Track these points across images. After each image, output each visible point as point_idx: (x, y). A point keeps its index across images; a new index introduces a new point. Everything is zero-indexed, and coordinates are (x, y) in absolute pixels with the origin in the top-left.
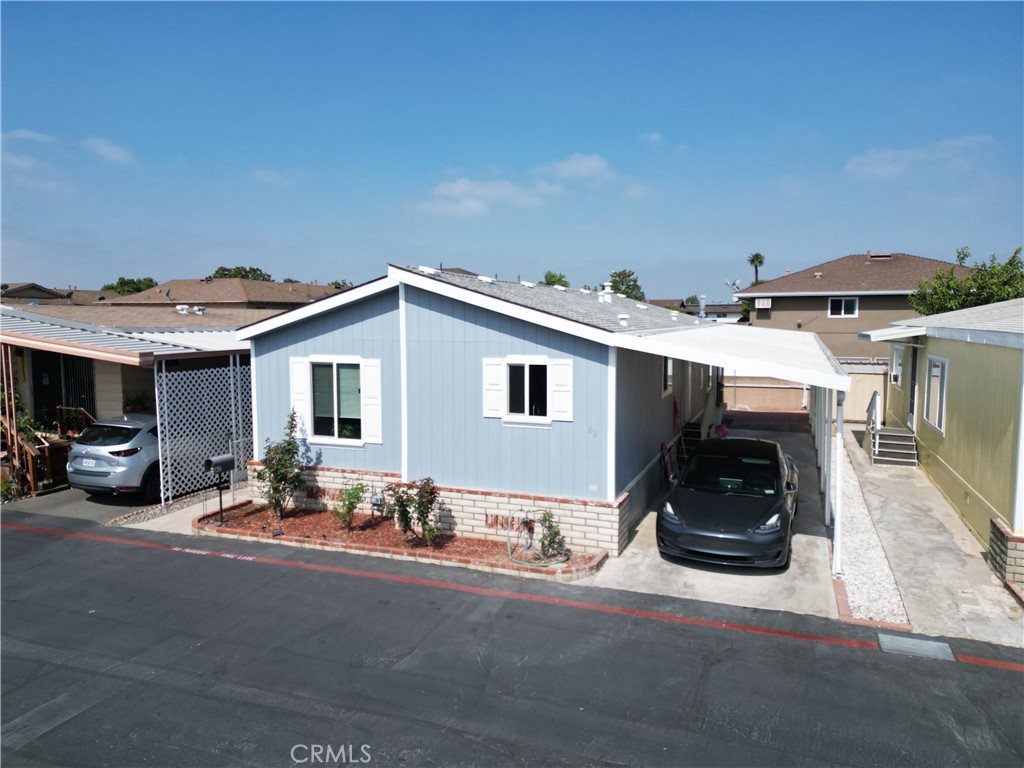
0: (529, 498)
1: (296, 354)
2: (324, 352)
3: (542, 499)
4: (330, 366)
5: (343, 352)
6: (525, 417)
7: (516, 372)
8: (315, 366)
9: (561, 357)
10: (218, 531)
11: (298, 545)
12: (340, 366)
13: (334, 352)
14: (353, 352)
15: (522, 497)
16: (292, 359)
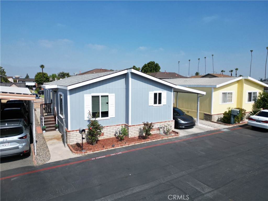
0: (159, 123)
1: (87, 93)
2: (97, 92)
3: (161, 122)
4: (99, 96)
5: (103, 92)
6: (158, 105)
7: (155, 95)
8: (93, 97)
9: (164, 91)
10: (93, 151)
11: (121, 147)
12: (102, 96)
13: (100, 92)
14: (106, 92)
15: (158, 123)
16: (85, 95)
